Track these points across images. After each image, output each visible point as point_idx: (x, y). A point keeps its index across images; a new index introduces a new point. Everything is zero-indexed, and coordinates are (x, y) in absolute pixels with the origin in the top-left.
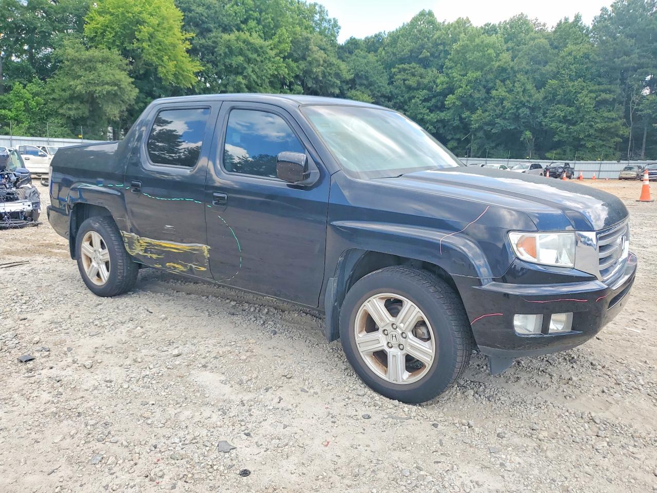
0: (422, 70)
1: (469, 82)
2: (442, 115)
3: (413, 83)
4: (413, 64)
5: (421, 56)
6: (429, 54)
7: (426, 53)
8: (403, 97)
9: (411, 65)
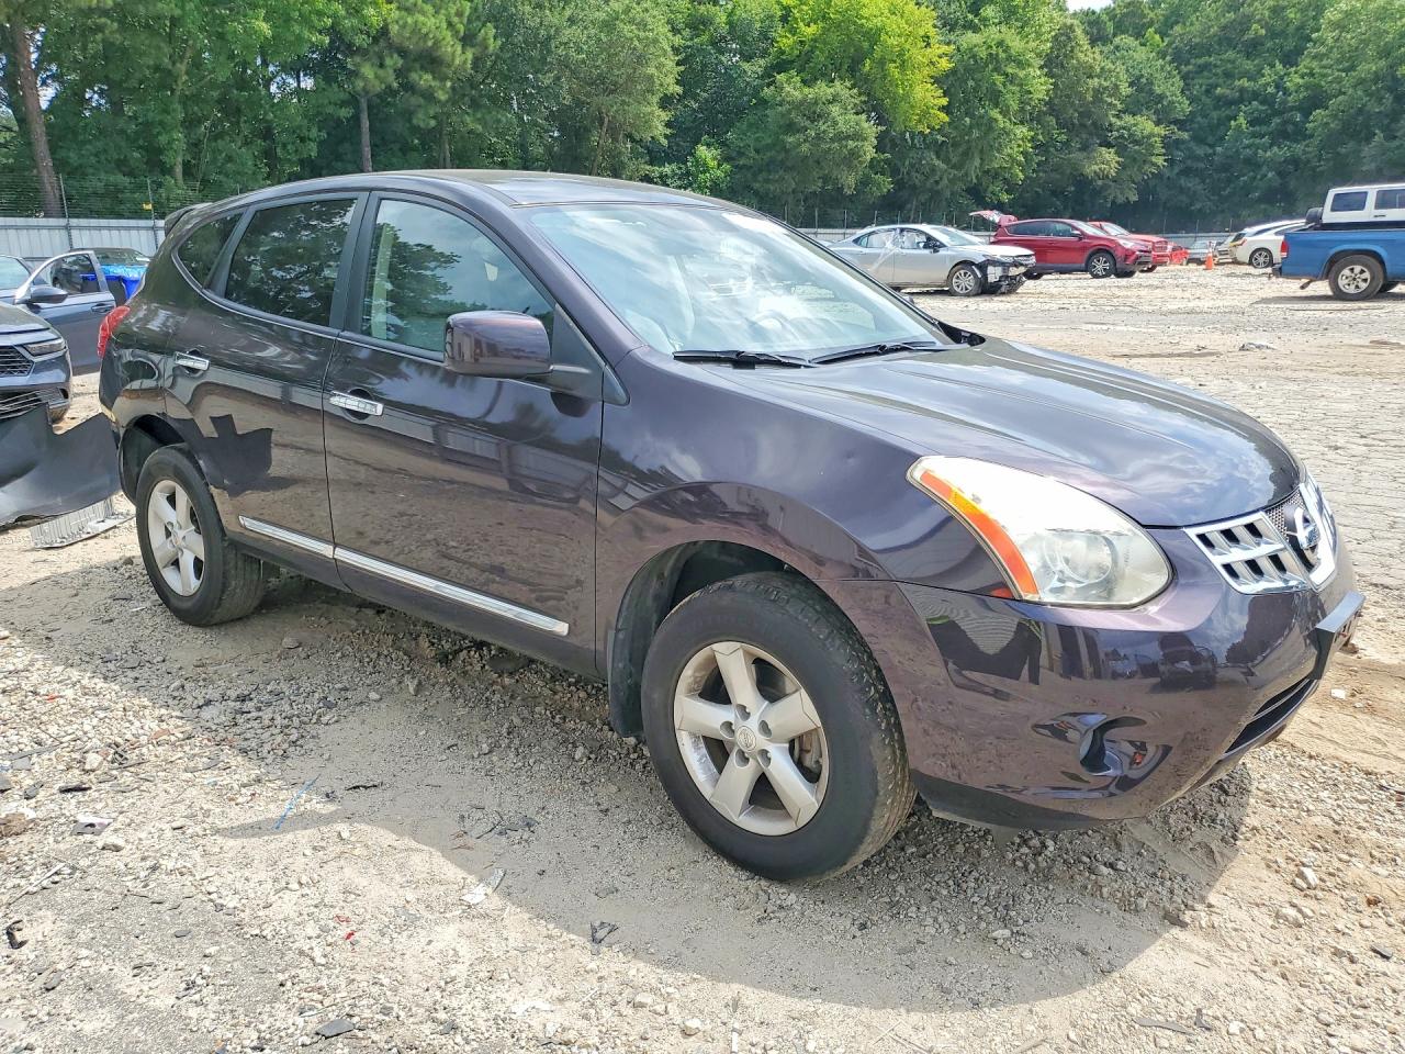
0: (1249, 65)
1: (1361, 82)
2: (1299, 148)
3: (1228, 91)
4: (1230, 54)
5: (1246, 38)
6: (1263, 32)
7: (1257, 30)
8: (1206, 116)
9: (1225, 57)
